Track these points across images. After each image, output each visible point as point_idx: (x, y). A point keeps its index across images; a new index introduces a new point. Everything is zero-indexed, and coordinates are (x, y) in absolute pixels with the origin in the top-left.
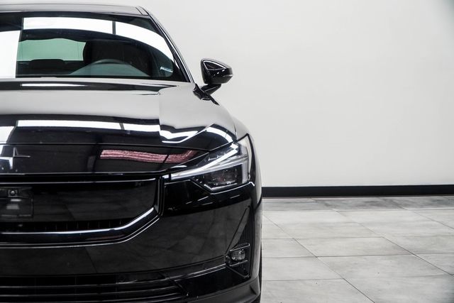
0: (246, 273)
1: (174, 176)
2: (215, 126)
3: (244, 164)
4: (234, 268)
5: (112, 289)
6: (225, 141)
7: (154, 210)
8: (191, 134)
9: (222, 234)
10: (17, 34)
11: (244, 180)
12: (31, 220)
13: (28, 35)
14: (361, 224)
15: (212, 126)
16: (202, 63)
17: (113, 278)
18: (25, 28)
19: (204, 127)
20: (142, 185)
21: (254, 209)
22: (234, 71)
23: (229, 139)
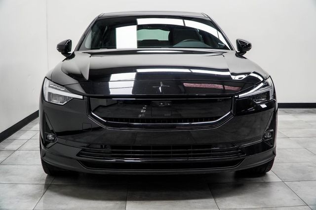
0: (271, 144)
1: (240, 96)
2: (254, 73)
3: (270, 90)
4: (267, 142)
5: (210, 151)
6: (260, 80)
7: (231, 113)
8: (244, 77)
9: (259, 126)
10: (135, 27)
11: (271, 98)
12: (170, 117)
13: (140, 27)
14: (306, 122)
15: (253, 73)
16: (237, 41)
17: (210, 146)
18: (139, 24)
19: (250, 73)
20: (222, 101)
21: (275, 113)
22: (252, 45)
23: (262, 79)
